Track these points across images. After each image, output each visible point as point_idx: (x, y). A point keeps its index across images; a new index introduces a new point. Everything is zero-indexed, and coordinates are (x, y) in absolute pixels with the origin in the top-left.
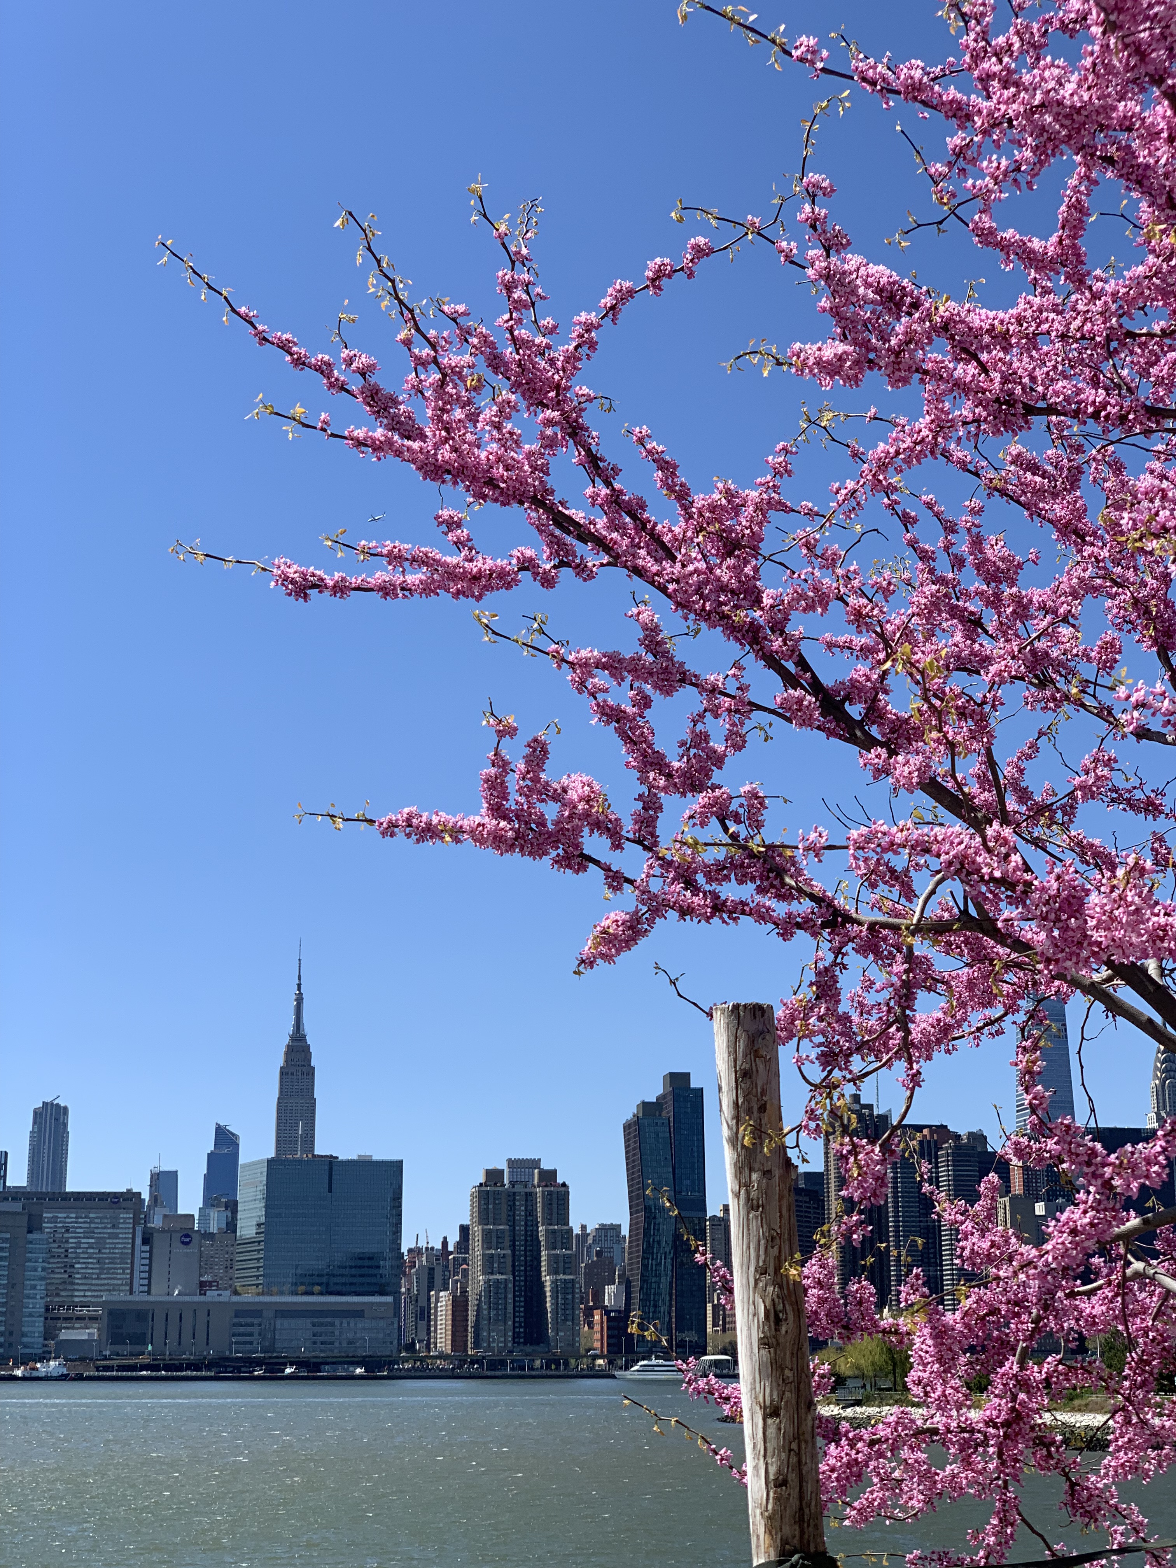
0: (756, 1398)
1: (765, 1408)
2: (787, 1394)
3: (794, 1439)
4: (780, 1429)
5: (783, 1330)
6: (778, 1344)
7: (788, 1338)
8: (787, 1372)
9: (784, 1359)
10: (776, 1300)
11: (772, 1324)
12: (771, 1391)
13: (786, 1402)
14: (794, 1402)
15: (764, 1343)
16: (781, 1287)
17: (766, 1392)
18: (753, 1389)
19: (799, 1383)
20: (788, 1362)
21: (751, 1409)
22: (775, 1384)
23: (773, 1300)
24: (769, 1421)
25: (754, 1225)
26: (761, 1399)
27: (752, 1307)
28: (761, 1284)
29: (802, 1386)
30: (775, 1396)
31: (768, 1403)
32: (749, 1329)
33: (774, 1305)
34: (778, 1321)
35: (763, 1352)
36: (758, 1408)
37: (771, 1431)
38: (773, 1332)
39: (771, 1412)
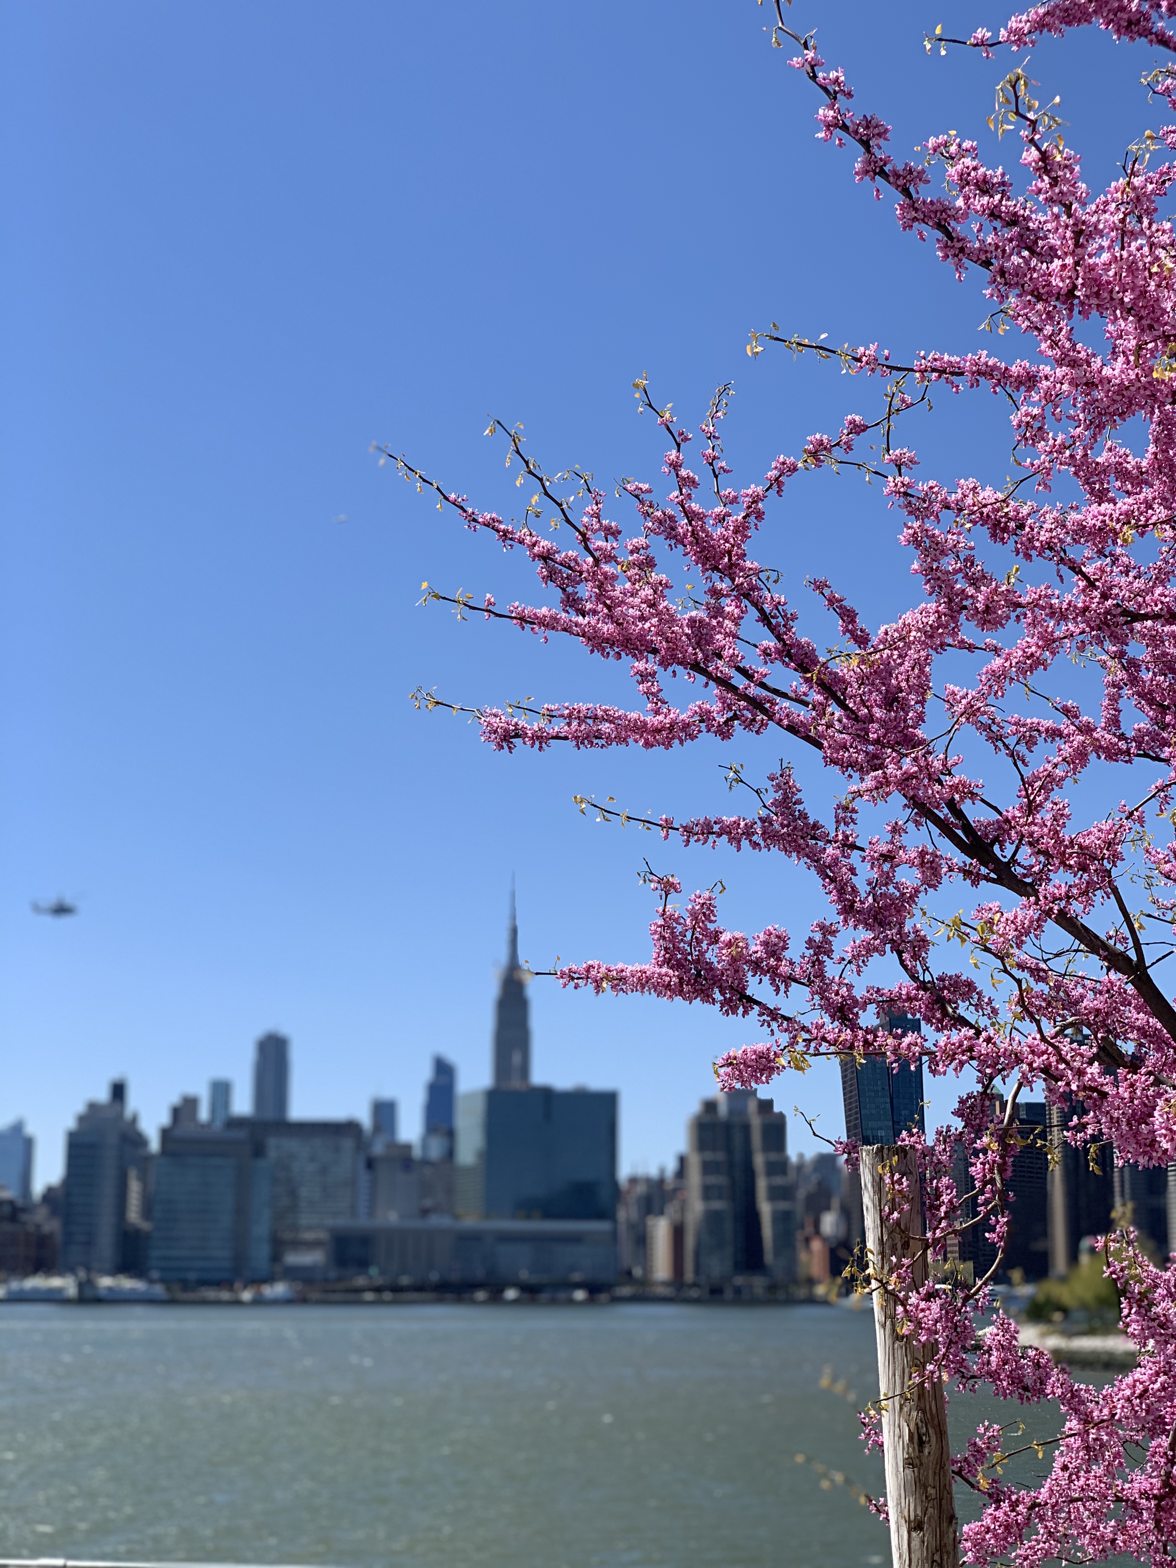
0: (901, 1512)
1: (910, 1522)
2: (930, 1510)
3: (937, 1551)
4: (923, 1542)
5: (926, 1451)
6: (921, 1464)
7: (931, 1458)
8: (931, 1491)
9: (927, 1478)
10: (920, 1424)
11: (916, 1446)
12: (915, 1507)
13: (929, 1519)
14: (936, 1518)
15: (909, 1463)
16: (924, 1412)
17: (912, 1507)
18: (899, 1504)
19: (941, 1500)
20: (931, 1481)
21: (897, 1522)
22: (918, 1501)
23: (917, 1424)
24: (914, 1534)
25: (899, 1354)
26: (906, 1514)
27: (897, 1430)
28: (905, 1409)
29: (944, 1502)
30: (919, 1512)
31: (912, 1518)
32: (895, 1449)
33: (918, 1429)
34: (921, 1443)
35: (907, 1471)
36: (903, 1521)
37: (916, 1543)
38: (917, 1453)
39: (915, 1526)
